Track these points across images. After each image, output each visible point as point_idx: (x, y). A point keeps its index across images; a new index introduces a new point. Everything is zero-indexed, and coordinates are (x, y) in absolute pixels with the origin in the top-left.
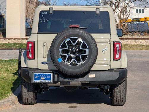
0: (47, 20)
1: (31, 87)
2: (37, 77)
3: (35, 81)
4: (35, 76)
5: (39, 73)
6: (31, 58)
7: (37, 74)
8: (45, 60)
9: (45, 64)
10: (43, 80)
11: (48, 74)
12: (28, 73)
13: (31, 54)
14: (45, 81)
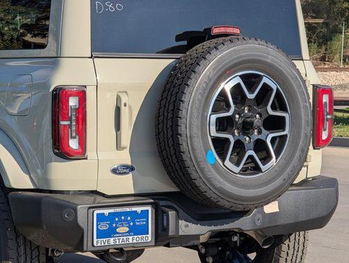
0: (119, 7)
1: (38, 256)
2: (105, 226)
3: (99, 243)
4: (97, 222)
5: (112, 211)
6: (78, 153)
7: (106, 212)
8: (125, 158)
9: (125, 173)
10: (123, 234)
11: (139, 209)
12: (75, 210)
13: (75, 138)
14: (131, 238)
